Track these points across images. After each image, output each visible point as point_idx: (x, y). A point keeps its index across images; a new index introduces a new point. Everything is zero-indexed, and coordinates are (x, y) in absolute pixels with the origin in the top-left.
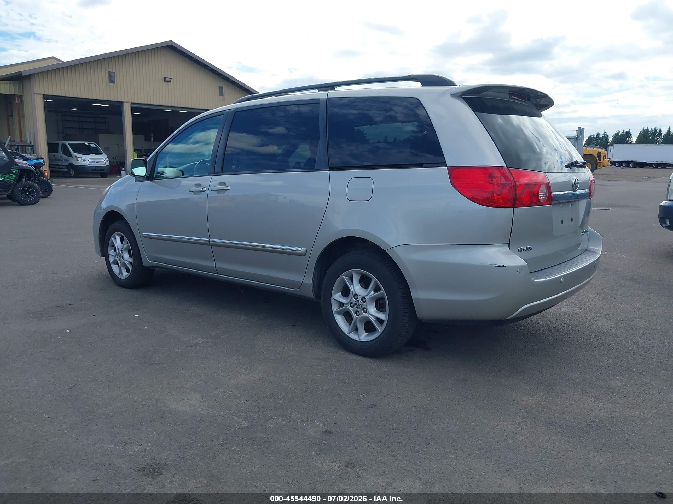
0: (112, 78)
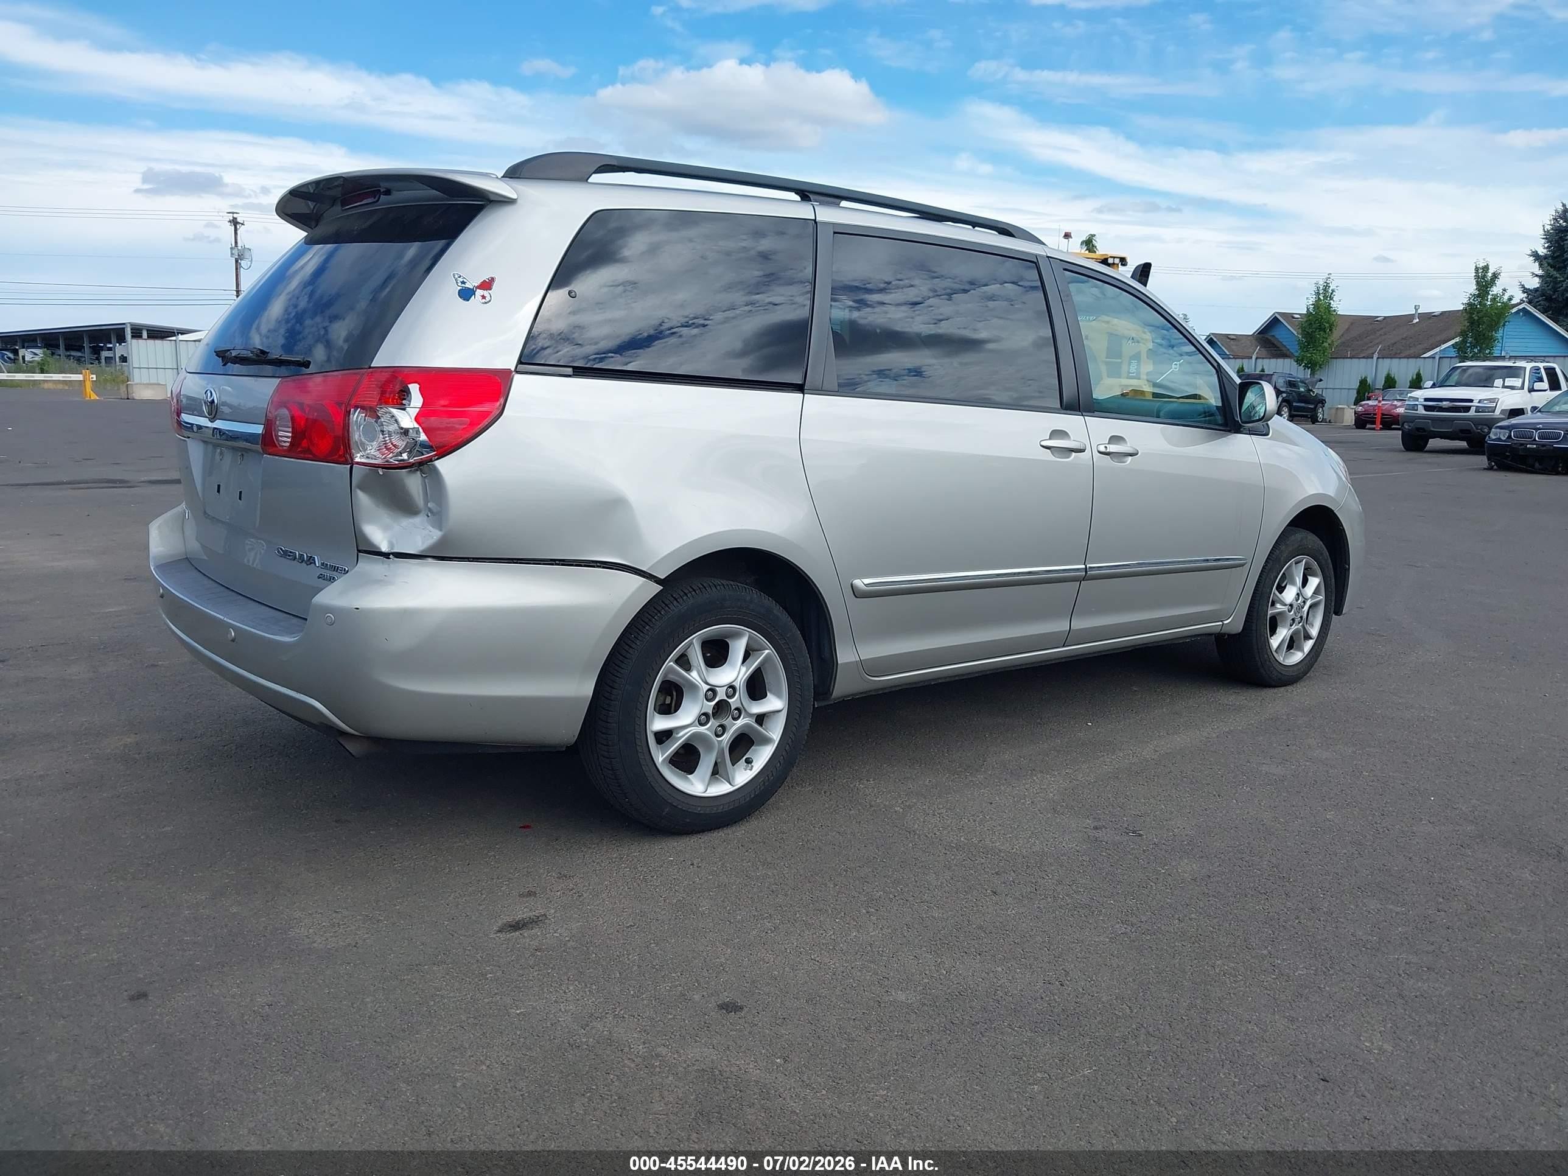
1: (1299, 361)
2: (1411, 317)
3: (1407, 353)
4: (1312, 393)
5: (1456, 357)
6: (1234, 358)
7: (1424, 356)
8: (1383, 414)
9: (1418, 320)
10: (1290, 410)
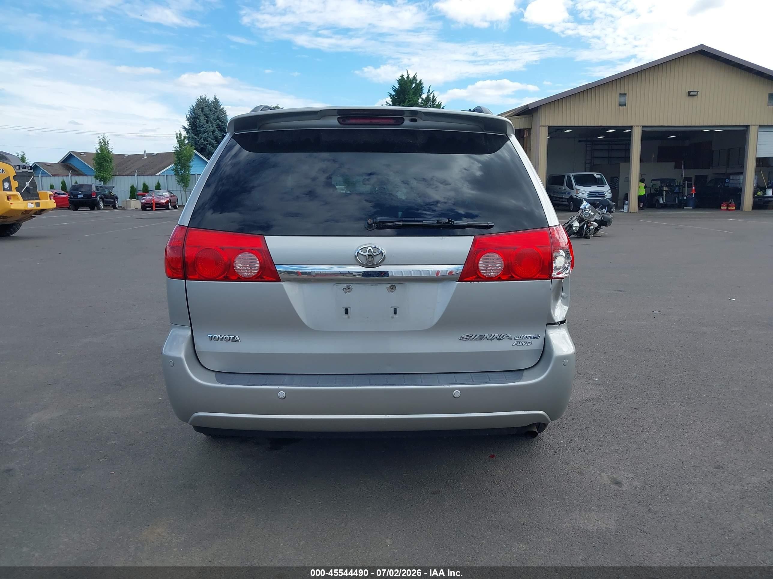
0: (623, 100)
1: (96, 178)
2: (142, 156)
3: (149, 173)
4: (112, 194)
5: (174, 175)
6: (53, 176)
7: (157, 174)
8: (155, 203)
9: (146, 157)
10: (104, 203)
